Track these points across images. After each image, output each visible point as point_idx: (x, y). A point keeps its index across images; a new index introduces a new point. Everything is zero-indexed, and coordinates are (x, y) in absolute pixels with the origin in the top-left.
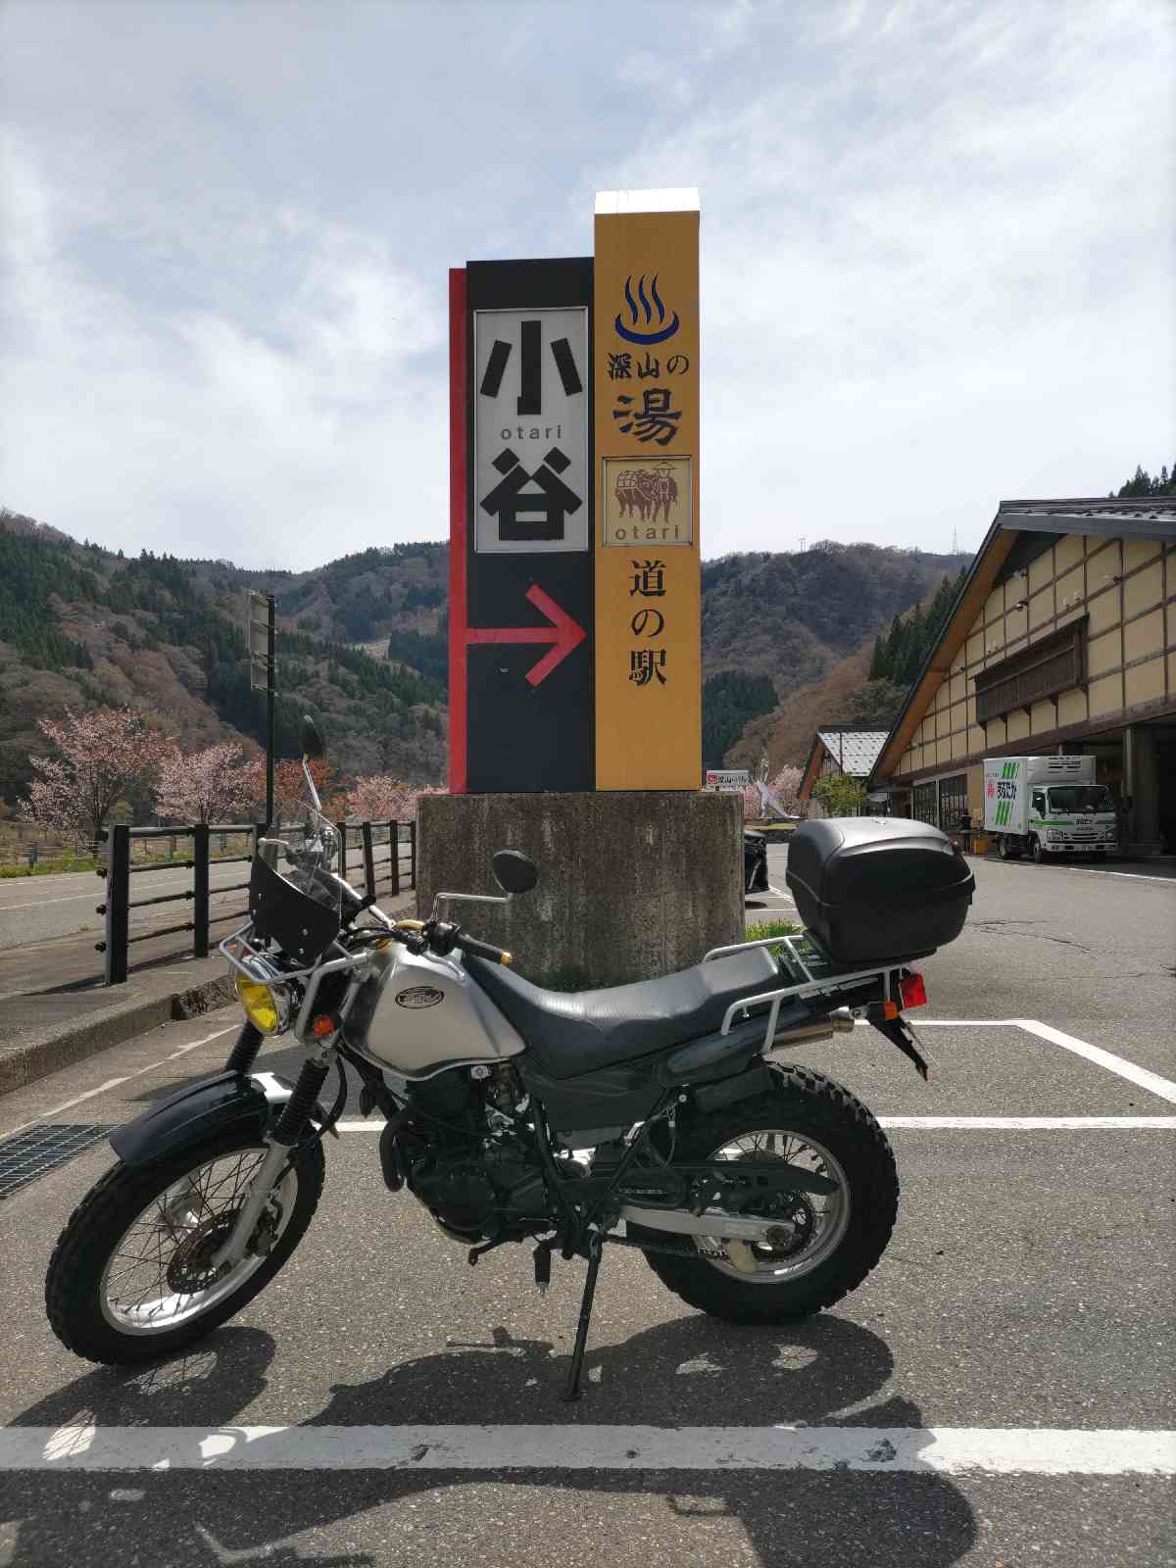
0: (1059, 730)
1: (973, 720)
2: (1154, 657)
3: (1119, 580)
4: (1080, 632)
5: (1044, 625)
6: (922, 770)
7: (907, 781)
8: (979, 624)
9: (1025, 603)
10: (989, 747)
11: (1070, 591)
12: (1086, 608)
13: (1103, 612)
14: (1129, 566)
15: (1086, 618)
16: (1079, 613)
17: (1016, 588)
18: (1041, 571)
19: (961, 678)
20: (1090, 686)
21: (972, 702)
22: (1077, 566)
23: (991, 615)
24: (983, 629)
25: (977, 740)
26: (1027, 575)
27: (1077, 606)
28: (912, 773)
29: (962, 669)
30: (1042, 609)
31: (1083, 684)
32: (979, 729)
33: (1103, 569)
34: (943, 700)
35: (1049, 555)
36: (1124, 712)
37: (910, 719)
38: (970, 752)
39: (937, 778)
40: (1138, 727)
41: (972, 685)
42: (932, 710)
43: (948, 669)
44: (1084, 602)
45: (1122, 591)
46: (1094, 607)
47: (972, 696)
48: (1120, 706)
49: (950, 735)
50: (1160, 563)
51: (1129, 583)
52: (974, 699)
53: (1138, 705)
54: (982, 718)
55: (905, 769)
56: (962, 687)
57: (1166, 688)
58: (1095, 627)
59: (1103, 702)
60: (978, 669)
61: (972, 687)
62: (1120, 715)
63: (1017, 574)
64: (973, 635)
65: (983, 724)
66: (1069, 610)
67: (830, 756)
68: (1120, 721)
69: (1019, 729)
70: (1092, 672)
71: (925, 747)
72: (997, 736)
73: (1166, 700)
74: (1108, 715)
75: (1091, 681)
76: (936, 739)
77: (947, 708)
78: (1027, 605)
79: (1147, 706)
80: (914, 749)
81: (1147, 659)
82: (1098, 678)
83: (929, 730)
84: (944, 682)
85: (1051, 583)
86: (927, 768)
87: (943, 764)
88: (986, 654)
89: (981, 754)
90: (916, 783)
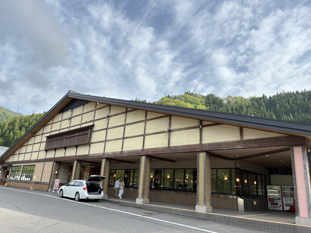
0: (76, 156)
1: (42, 149)
2: (119, 139)
3: (108, 117)
4: (91, 129)
5: (76, 125)
6: (17, 161)
7: (10, 165)
8: (51, 122)
9: (70, 118)
10: (46, 158)
11: (88, 117)
12: (93, 123)
13: (99, 125)
14: (111, 114)
15: (93, 126)
16: (91, 124)
17: (67, 115)
18: (78, 111)
19: (40, 137)
20: (91, 145)
22: (92, 111)
24: (52, 124)
25: (42, 155)
26: (72, 111)
28: (13, 162)
29: (42, 134)
30: (76, 121)
31: (88, 144)
33: (102, 113)
34: (31, 142)
35: (81, 108)
36: (104, 154)
37: (17, 146)
38: (38, 158)
39: (23, 165)
40: (107, 159)
41: (45, 139)
42: (26, 144)
43: (36, 133)
44: (94, 121)
45: (109, 119)
46: (95, 123)
47: (43, 142)
48: (103, 152)
49: (31, 152)
50: (125, 114)
51: (111, 118)
52: (45, 143)
53: (110, 152)
54: (47, 149)
55: (11, 160)
56: (40, 139)
57: (122, 149)
58: (95, 129)
59: (96, 150)
60: (48, 135)
62: (102, 154)
63: (70, 110)
64: (48, 125)
65: (46, 151)
66: (86, 122)
68: (102, 156)
69: (60, 154)
70: (92, 141)
71: (20, 155)
72: (51, 155)
73: (122, 152)
74: (97, 154)
75: (92, 143)
76: (25, 153)
77: (32, 144)
78: (71, 119)
79: (114, 153)
80: (16, 154)
81: (115, 140)
82: (95, 143)
83: (23, 150)
84: (33, 136)
85: (81, 114)
86: (19, 161)
87: (26, 161)
88: (52, 131)
89: (43, 159)
90: (13, 165)
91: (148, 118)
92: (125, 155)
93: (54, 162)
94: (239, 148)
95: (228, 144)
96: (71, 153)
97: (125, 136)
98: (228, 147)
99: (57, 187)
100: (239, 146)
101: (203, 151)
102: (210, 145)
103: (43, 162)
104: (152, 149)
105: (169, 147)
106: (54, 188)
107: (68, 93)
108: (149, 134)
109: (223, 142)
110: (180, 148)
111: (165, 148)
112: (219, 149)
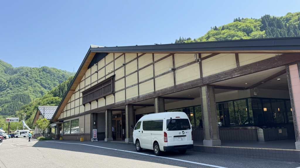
0: (106, 106)
1: (81, 103)
2: (135, 85)
3: (124, 65)
4: (113, 80)
5: (102, 78)
6: (66, 118)
7: (62, 121)
8: (84, 78)
10: (85, 111)
11: (110, 69)
12: (114, 73)
13: (119, 74)
14: (127, 61)
15: (114, 76)
16: (112, 74)
17: (94, 68)
18: (101, 63)
19: (78, 93)
20: (116, 94)
21: (81, 99)
22: (111, 62)
23: (87, 76)
24: (85, 80)
25: (82, 110)
26: (97, 65)
27: (112, 72)
28: (63, 118)
29: (79, 90)
30: (101, 74)
31: (114, 93)
32: (83, 106)
33: (119, 62)
34: (73, 98)
35: (103, 60)
36: (126, 101)
37: (63, 104)
38: (80, 113)
39: (70, 120)
40: (129, 105)
41: (81, 94)
42: (69, 101)
43: (74, 90)
44: (114, 71)
45: (125, 67)
46: (116, 72)
47: (81, 97)
48: (125, 99)
49: (74, 108)
50: (136, 60)
51: (127, 66)
52: (82, 98)
53: (130, 99)
54: (84, 103)
55: (61, 117)
56: (78, 95)
57: (139, 94)
58: (117, 78)
59: (119, 98)
60: (83, 90)
61: (81, 95)
62: (124, 102)
63: (95, 65)
64: (82, 81)
65: (84, 105)
66: (109, 74)
67: (41, 114)
68: (124, 103)
69: (94, 106)
70: (116, 90)
71: (67, 111)
72: (88, 108)
73: (139, 97)
74: (121, 102)
75: (116, 92)
76: (70, 109)
77: (74, 101)
78: (97, 72)
79: (133, 99)
80: (64, 112)
81: (132, 86)
82: (118, 91)
83: (68, 107)
84: (73, 94)
85: (104, 67)
86: (68, 117)
87: (72, 116)
88: (86, 86)
89: (83, 113)
90: (64, 121)
91: (155, 60)
92: (141, 99)
93: (91, 114)
94: (236, 76)
95: (225, 74)
96: (102, 103)
97: (140, 81)
98: (226, 77)
99: (96, 136)
100: (236, 74)
101: (204, 85)
102: (210, 77)
103: (83, 115)
104: (162, 90)
105: (175, 86)
106: (93, 138)
107: (90, 49)
108: (158, 76)
109: (221, 73)
110: (185, 85)
111: (172, 87)
112: (218, 80)
